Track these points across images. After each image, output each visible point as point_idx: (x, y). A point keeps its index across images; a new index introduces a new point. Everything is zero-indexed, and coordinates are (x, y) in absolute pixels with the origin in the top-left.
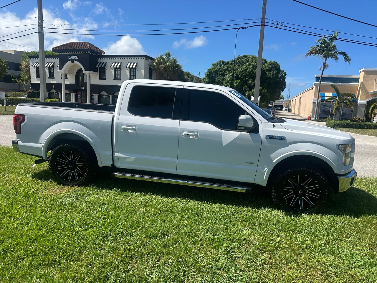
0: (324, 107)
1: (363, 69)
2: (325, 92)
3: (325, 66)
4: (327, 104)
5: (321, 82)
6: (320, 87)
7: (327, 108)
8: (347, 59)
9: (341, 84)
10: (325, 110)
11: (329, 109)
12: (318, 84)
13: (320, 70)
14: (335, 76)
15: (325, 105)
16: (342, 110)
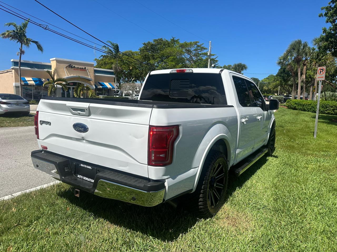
0: (26, 91)
1: (55, 59)
2: (25, 76)
3: (22, 52)
4: (28, 88)
5: (20, 67)
6: (20, 71)
7: (29, 91)
8: (40, 48)
9: (37, 70)
10: (28, 93)
11: (31, 92)
12: (18, 68)
13: (18, 55)
14: (31, 62)
15: (26, 88)
16: (43, 93)
